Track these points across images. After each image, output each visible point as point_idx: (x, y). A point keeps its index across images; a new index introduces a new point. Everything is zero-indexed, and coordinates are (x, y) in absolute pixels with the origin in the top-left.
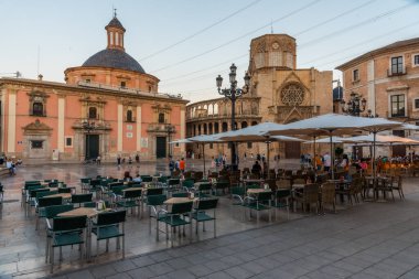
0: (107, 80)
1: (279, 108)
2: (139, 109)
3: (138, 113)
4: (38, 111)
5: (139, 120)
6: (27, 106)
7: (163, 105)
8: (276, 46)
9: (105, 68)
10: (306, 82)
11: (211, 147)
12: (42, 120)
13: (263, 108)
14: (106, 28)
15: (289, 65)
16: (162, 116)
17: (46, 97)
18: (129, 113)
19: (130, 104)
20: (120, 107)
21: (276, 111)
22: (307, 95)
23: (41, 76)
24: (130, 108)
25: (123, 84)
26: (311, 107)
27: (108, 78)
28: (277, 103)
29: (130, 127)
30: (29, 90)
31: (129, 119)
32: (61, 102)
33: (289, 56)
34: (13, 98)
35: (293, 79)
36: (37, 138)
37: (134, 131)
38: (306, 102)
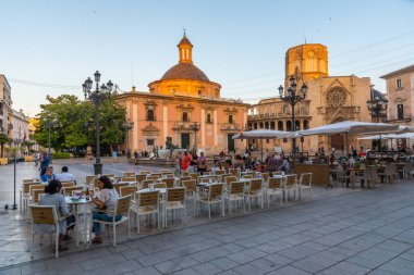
0: (188, 89)
1: (327, 108)
2: (215, 112)
3: (215, 115)
4: (151, 116)
5: (215, 122)
6: (144, 114)
7: (231, 108)
8: (311, 54)
9: (187, 79)
10: (347, 87)
11: (268, 141)
12: (154, 124)
13: (312, 110)
14: (178, 46)
15: (323, 70)
16: (231, 117)
17: (154, 105)
18: (209, 115)
19: (209, 108)
20: (203, 111)
21: (324, 111)
22: (349, 97)
23: (134, 88)
24: (209, 112)
25: (199, 92)
26: (353, 108)
27: (189, 88)
28: (324, 105)
29: (209, 126)
30: (145, 100)
31: (209, 121)
32: (165, 109)
33: (322, 62)
34: (135, 107)
35: (337, 85)
36: (151, 137)
37: (212, 131)
38: (348, 103)
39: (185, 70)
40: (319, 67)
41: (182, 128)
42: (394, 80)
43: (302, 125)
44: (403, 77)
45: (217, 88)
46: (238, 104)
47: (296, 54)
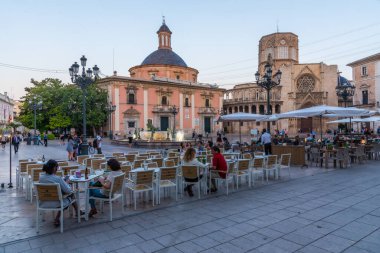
0: (166, 74)
1: (297, 94)
2: (193, 96)
3: (193, 100)
4: (132, 100)
5: (193, 106)
6: (125, 97)
7: (208, 92)
9: (166, 65)
10: (317, 74)
12: (135, 107)
13: (284, 95)
14: (158, 32)
15: (294, 58)
16: (207, 101)
17: (135, 89)
18: (187, 100)
19: (187, 93)
20: (181, 95)
21: (294, 96)
22: (318, 83)
23: (115, 72)
24: (187, 96)
25: (178, 77)
26: (321, 93)
27: (168, 73)
28: (294, 90)
29: (187, 110)
30: (126, 85)
31: (187, 105)
32: (145, 93)
33: (293, 50)
34: (117, 91)
35: (307, 71)
37: (190, 114)
38: (317, 89)
39: (164, 57)
40: (290, 54)
41: (161, 111)
42: (360, 68)
43: (274, 109)
44: (368, 65)
45: (195, 73)
46: (214, 89)
47: (269, 42)
